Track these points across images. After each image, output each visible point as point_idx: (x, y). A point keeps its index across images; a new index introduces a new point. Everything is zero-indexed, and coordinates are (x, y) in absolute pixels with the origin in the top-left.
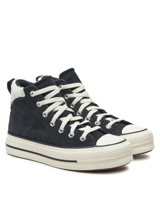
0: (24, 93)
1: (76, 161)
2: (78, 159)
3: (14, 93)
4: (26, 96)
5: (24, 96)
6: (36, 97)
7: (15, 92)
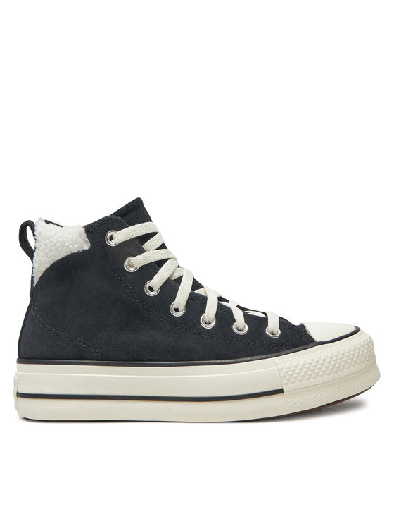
0: (87, 239)
1: (280, 391)
2: (286, 384)
3: (55, 245)
4: (92, 246)
5: (87, 246)
6: (122, 245)
7: (60, 239)
